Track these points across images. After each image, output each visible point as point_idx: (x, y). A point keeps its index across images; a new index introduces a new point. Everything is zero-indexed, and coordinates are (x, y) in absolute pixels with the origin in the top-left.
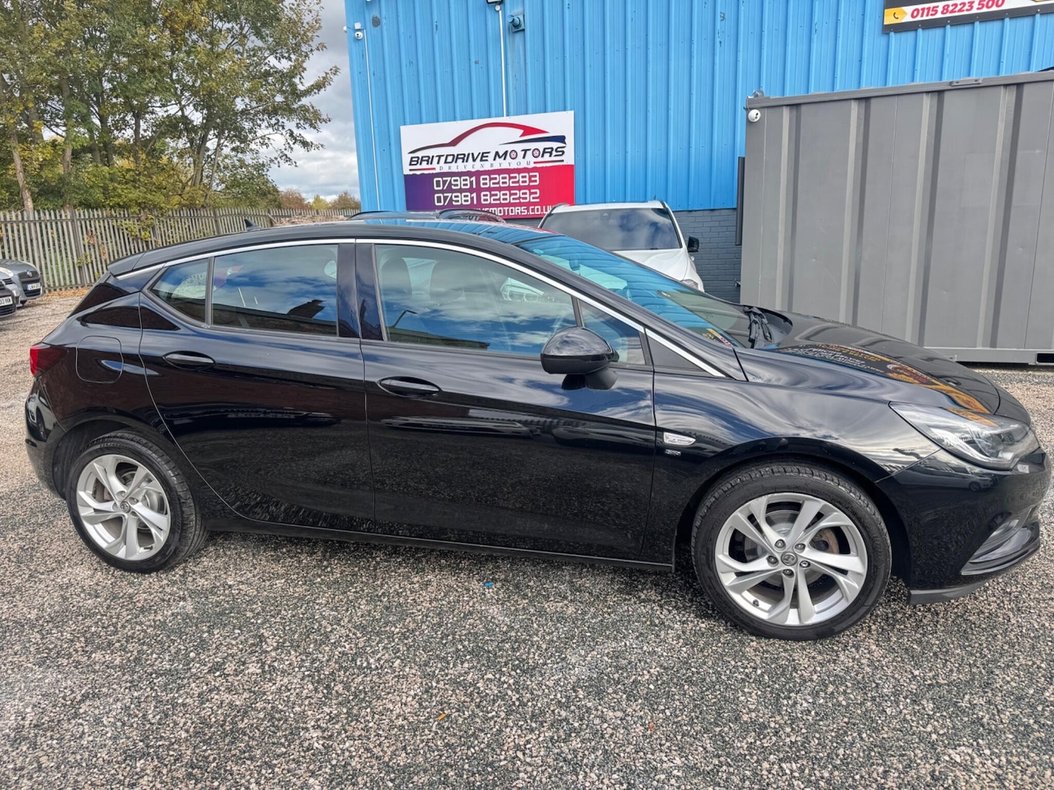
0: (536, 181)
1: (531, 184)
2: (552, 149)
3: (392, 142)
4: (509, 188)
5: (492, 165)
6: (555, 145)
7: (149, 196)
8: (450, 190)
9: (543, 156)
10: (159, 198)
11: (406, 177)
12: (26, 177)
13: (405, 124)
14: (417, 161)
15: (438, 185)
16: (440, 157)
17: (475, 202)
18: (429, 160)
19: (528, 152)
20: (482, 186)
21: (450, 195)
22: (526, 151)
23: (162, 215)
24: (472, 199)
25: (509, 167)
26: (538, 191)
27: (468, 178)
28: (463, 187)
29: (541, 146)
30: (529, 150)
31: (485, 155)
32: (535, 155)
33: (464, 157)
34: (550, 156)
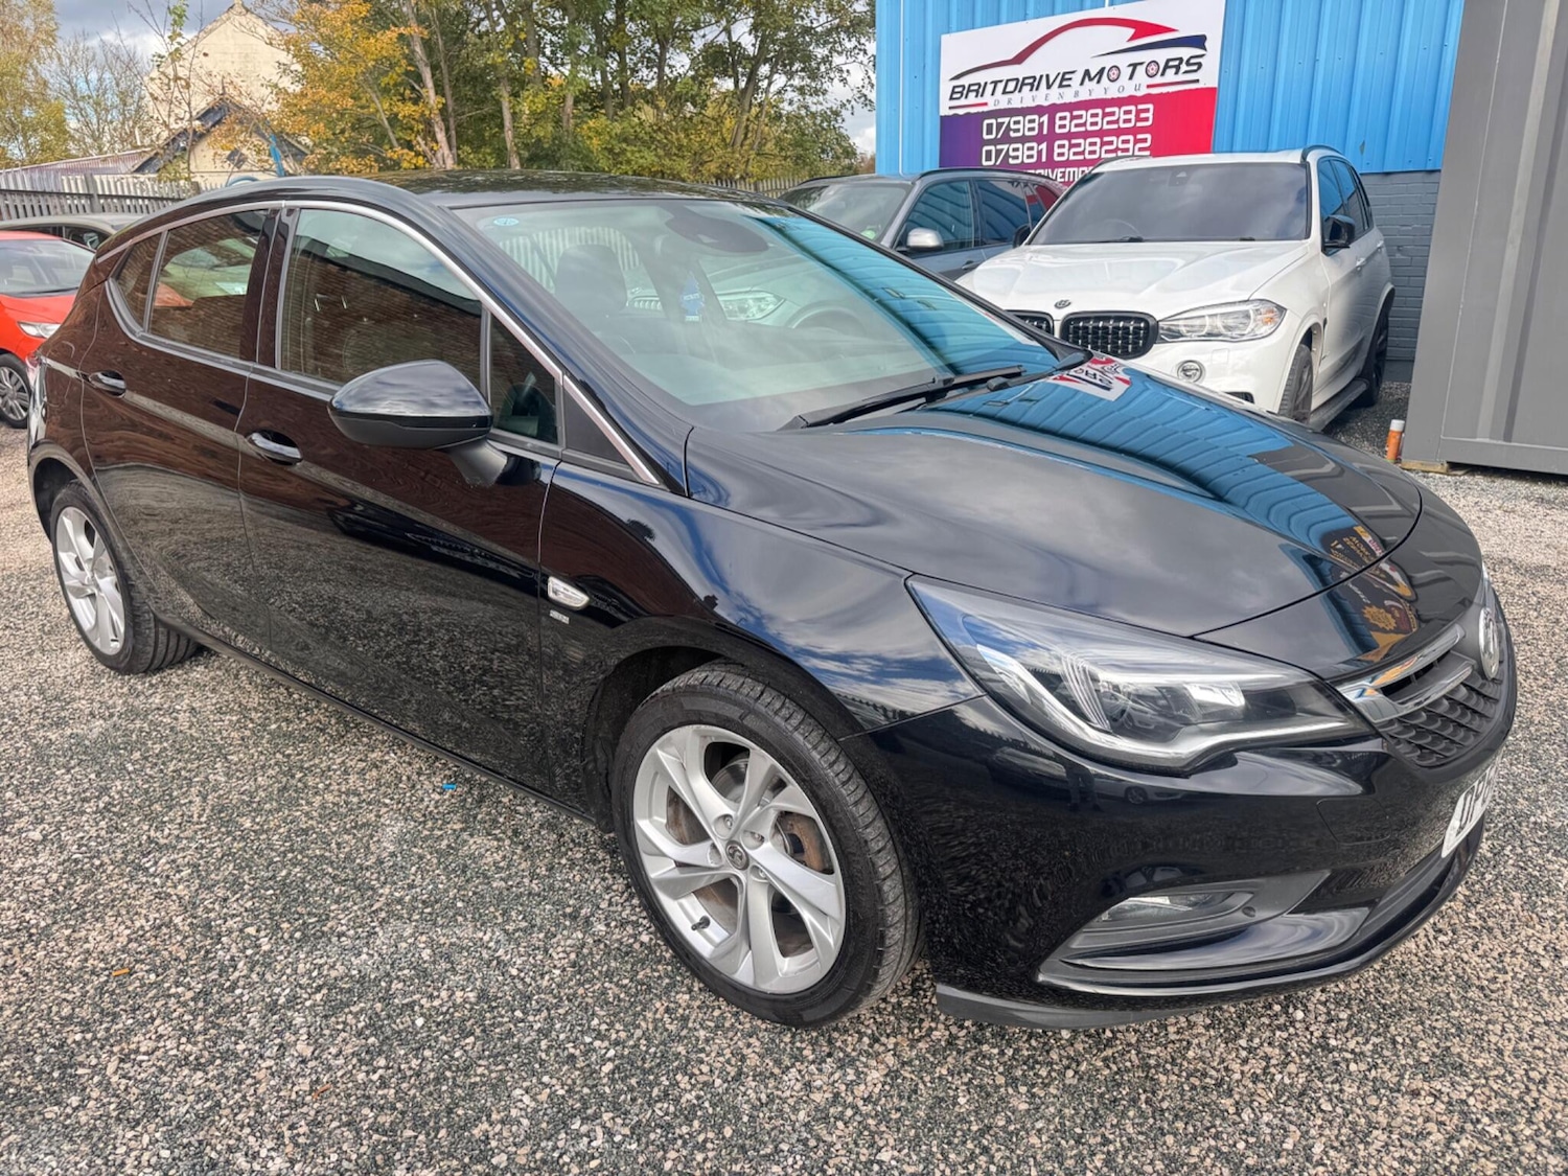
0: (1146, 119)
1: (1139, 124)
2: (1181, 60)
3: (926, 61)
4: (1101, 133)
5: (1077, 94)
8: (1006, 139)
9: (1163, 74)
11: (944, 119)
12: (514, 137)
13: (948, 31)
14: (961, 93)
15: (989, 132)
16: (996, 83)
17: (1044, 159)
18: (979, 89)
19: (1139, 67)
20: (1058, 131)
21: (1005, 147)
22: (1134, 66)
24: (1040, 153)
25: (1104, 97)
26: (1148, 136)
27: (1036, 117)
28: (1027, 133)
29: (1162, 55)
30: (1141, 64)
31: (1067, 76)
32: (1151, 72)
33: (1033, 83)
34: (1176, 73)
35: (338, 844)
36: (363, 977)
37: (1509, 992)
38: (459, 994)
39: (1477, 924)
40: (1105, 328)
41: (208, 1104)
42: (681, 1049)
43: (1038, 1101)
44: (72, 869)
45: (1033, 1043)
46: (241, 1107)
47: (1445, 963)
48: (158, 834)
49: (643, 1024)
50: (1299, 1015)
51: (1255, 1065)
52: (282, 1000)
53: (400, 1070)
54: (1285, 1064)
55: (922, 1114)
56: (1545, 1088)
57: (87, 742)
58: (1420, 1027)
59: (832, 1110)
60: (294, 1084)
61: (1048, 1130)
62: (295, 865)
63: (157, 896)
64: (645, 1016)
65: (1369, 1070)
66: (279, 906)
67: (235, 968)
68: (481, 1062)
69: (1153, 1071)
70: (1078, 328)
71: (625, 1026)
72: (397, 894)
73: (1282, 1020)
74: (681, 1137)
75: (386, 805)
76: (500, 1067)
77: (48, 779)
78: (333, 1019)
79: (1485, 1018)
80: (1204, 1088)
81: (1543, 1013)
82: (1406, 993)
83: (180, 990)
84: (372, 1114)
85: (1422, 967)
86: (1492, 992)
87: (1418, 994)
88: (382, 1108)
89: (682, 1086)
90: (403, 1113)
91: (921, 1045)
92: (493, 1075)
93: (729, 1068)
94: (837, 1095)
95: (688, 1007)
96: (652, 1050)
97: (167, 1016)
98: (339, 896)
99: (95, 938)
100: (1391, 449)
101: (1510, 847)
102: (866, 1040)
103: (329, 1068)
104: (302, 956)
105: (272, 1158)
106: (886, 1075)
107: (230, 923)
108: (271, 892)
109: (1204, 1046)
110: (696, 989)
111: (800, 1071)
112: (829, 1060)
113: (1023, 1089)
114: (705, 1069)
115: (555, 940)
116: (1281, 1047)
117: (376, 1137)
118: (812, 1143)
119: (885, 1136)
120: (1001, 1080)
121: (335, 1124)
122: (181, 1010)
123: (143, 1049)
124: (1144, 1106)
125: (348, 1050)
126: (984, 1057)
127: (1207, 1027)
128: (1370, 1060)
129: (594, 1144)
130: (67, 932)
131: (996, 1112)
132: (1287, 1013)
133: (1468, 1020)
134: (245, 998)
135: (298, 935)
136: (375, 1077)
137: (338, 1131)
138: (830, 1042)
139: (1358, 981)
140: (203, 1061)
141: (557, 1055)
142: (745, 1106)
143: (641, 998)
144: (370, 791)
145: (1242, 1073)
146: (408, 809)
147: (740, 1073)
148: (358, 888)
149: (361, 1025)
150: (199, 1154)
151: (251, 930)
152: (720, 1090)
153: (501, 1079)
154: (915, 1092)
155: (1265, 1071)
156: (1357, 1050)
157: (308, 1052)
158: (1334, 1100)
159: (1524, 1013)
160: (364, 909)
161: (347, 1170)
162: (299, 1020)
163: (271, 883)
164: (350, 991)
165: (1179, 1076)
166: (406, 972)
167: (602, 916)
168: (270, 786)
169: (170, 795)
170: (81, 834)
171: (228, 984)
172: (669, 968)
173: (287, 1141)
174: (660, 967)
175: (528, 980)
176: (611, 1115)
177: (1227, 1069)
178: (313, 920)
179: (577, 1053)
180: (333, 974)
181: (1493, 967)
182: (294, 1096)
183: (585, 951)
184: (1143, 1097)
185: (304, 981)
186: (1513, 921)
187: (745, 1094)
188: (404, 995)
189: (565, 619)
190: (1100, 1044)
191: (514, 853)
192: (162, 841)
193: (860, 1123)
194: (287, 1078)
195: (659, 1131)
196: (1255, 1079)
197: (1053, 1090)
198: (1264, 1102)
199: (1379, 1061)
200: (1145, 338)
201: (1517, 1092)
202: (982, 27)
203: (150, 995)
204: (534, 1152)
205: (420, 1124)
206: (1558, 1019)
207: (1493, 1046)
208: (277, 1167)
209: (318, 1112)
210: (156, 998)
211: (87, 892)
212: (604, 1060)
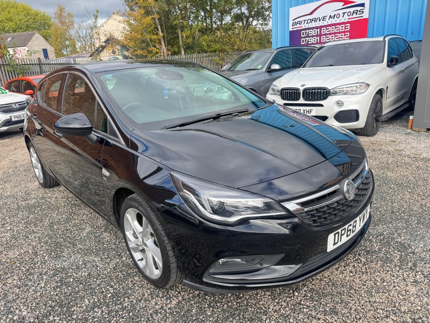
0: (348, 28)
1: (346, 30)
2: (357, 11)
3: (285, 15)
4: (335, 33)
5: (328, 22)
6: (359, 8)
7: (223, 47)
8: (308, 36)
9: (352, 15)
10: (227, 47)
11: (290, 32)
13: (291, 7)
14: (295, 24)
15: (303, 35)
16: (305, 21)
17: (318, 42)
18: (300, 23)
19: (345, 14)
20: (322, 33)
21: (308, 39)
22: (344, 13)
23: (228, 54)
24: (317, 40)
25: (336, 23)
26: (348, 33)
27: (316, 30)
28: (314, 34)
29: (352, 10)
30: (346, 12)
31: (325, 17)
32: (349, 15)
33: (315, 20)
34: (356, 15)
35: (74, 233)
36: (64, 268)
37: (363, 291)
38: (84, 273)
39: (364, 271)
40: (315, 92)
41: (17, 297)
42: (130, 292)
43: (213, 312)
44: (13, 237)
45: (220, 296)
46: (23, 298)
47: (348, 282)
48: (35, 229)
49: (124, 285)
50: (296, 294)
51: (277, 308)
52: (44, 272)
53: (62, 292)
54: (286, 307)
55: (182, 313)
56: (359, 321)
57: (30, 205)
58: (331, 300)
59: (159, 311)
60: (37, 294)
61: (213, 321)
62: (62, 238)
63: (28, 245)
64: (125, 282)
65: (309, 311)
66: (54, 249)
67: (37, 264)
68: (81, 291)
69: (248, 307)
70: (307, 92)
71: (119, 285)
72: (81, 247)
73: (291, 295)
74: (119, 314)
75: (89, 224)
76: (85, 293)
77: (17, 215)
78: (53, 278)
79: (351, 299)
80: (260, 312)
81: (370, 299)
82: (332, 290)
83: (23, 268)
84: (51, 303)
85: (341, 283)
86: (358, 291)
87: (335, 290)
88: (54, 301)
89: (126, 301)
90: (58, 303)
91: (190, 295)
92: (83, 295)
93: (139, 297)
94: (162, 307)
95: (137, 281)
96: (123, 291)
97: (18, 275)
98: (68, 247)
99: (11, 254)
100: (410, 124)
101: (385, 248)
102: (177, 293)
103: (46, 290)
104: (53, 262)
105: (24, 311)
106: (178, 302)
107: (41, 252)
108: (53, 245)
109: (266, 301)
110: (141, 276)
111: (156, 300)
112: (165, 297)
113: (211, 309)
114: (133, 297)
115: (112, 261)
116: (287, 303)
117: (49, 308)
118: (150, 319)
119: (170, 318)
120: (206, 306)
121: (42, 304)
122: (21, 273)
123: (9, 283)
124: (241, 316)
125: (52, 286)
126: (205, 299)
127: (269, 296)
128: (311, 308)
129: (97, 315)
130: (6, 252)
131: (202, 315)
132: (294, 293)
133: (346, 299)
134: (36, 271)
135: (55, 256)
136: (55, 293)
137: (42, 306)
138: (168, 293)
139: (319, 286)
140: (20, 286)
141: (100, 291)
142: (138, 308)
143: (127, 277)
144: (87, 220)
145: (273, 309)
146: (94, 225)
147: (141, 299)
148: (73, 245)
149: (58, 280)
150: (9, 309)
151: (45, 254)
152: (134, 303)
153: (84, 296)
154: (183, 308)
155: (279, 310)
156: (309, 305)
157: (43, 286)
158: (295, 319)
159: (364, 298)
160: (72, 250)
161: (39, 316)
162: (45, 277)
163: (54, 242)
164: (60, 271)
165: (254, 309)
166: (74, 267)
167: (126, 256)
168: (65, 218)
169: (42, 219)
170: (19, 228)
171: (34, 267)
172: (137, 270)
173: (29, 307)
174: (135, 270)
175: (101, 271)
176: (105, 307)
177: (269, 308)
178: (60, 252)
179: (105, 291)
180: (58, 266)
181: (362, 284)
182: (35, 297)
183: (118, 264)
184: (242, 314)
185: (51, 268)
186: (375, 270)
187: (140, 305)
188: (71, 273)
189: (106, 179)
190: (238, 297)
191: (113, 238)
192: (35, 231)
193: (165, 315)
194: (36, 292)
195: (114, 312)
196: (276, 311)
197: (219, 310)
198: (274, 318)
199: (313, 309)
200: (326, 95)
201: (350, 321)
202: (301, 5)
203: (17, 269)
204: (83, 315)
205: (61, 306)
206: (374, 301)
207: (350, 307)
208: (25, 314)
209: (39, 301)
210: (17, 270)
211: (14, 243)
212: (110, 293)
